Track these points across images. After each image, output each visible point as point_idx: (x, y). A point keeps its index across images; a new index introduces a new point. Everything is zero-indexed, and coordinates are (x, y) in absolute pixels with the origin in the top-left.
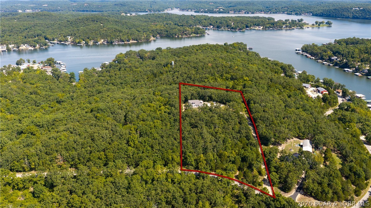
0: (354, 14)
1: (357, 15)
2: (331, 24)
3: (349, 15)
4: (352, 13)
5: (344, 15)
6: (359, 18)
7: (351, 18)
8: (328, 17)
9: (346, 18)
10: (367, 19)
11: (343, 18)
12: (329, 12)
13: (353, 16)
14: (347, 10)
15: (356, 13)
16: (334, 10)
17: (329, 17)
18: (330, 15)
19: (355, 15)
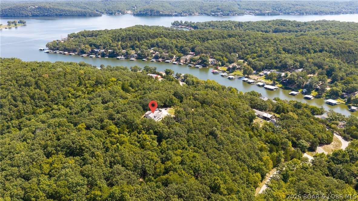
0: (33, 12)
1: (36, 13)
2: (25, 22)
3: (28, 14)
4: (30, 11)
5: (23, 14)
6: (39, 16)
7: (31, 16)
8: (5, 17)
9: (26, 16)
10: (46, 16)
11: (22, 16)
12: (5, 12)
13: (33, 15)
14: (24, 8)
15: (34, 10)
16: (9, 9)
17: (7, 17)
18: (7, 15)
19: (34, 14)
